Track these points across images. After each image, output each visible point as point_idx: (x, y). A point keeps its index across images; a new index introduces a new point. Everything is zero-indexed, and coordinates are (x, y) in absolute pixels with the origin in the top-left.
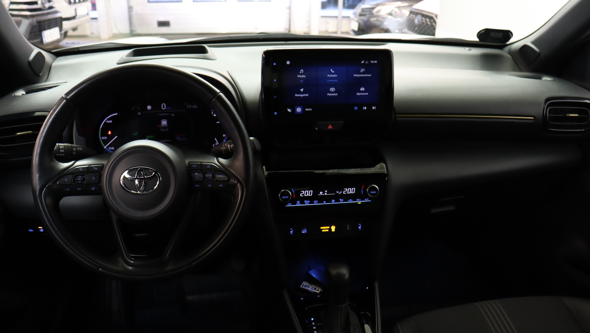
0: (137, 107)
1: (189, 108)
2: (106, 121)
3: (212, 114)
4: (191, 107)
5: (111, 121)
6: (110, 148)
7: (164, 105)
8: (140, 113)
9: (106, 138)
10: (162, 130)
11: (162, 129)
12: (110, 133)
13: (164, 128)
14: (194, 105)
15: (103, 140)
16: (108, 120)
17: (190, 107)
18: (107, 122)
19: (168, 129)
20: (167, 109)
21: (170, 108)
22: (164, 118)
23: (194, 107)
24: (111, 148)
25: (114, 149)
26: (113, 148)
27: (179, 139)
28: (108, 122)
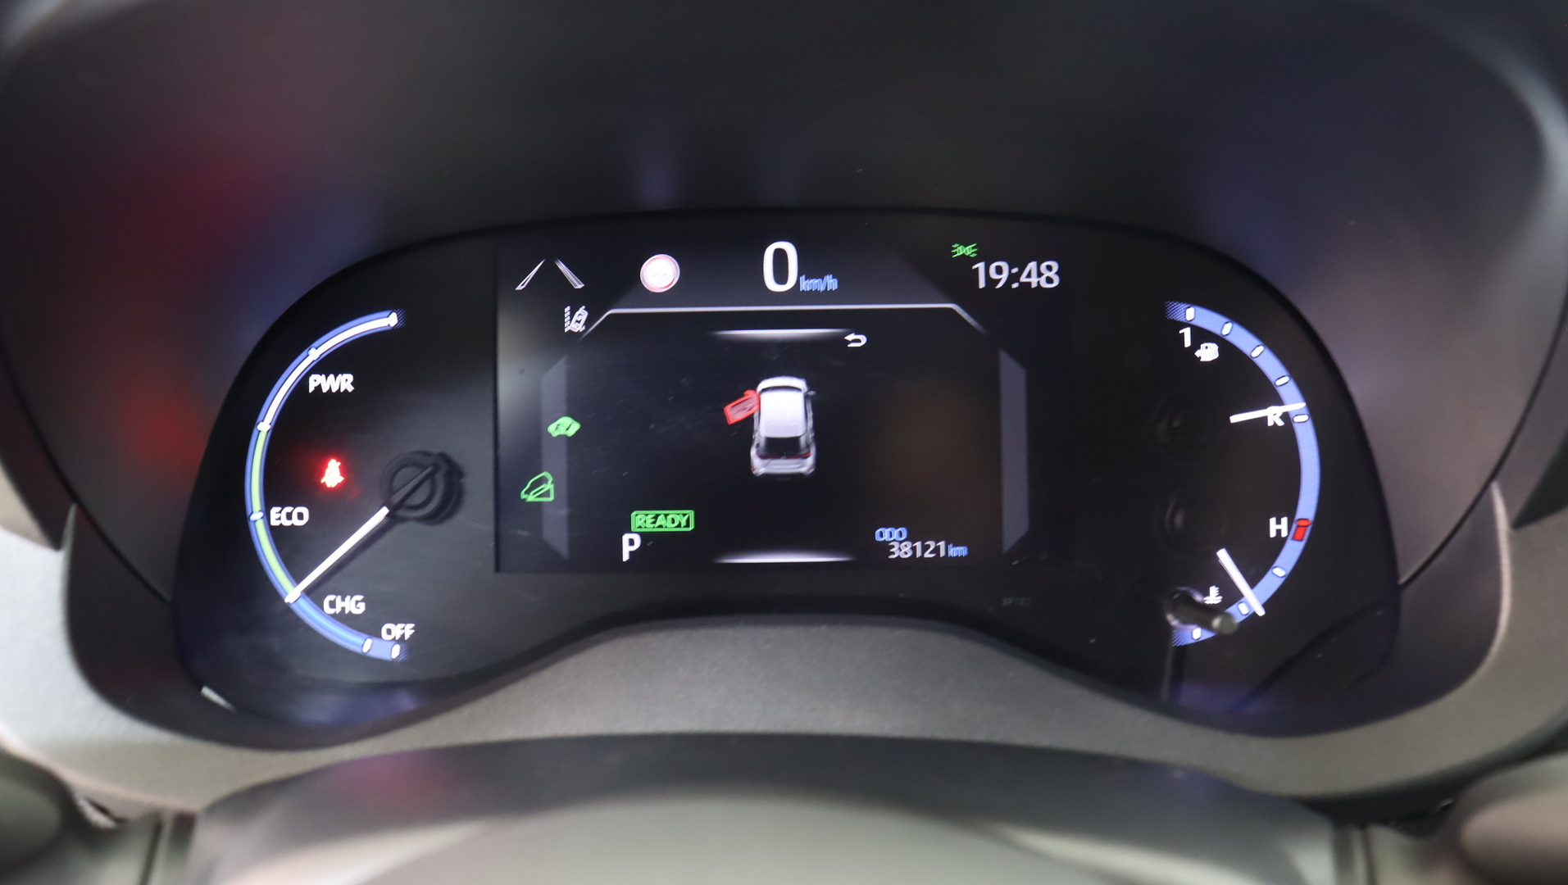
0: (562, 267)
1: (991, 282)
2: (303, 381)
3: (1188, 343)
4: (1013, 278)
5: (344, 382)
6: (332, 604)
7: (780, 256)
8: (582, 314)
9: (297, 516)
10: (760, 466)
11: (762, 457)
12: (333, 475)
13: (781, 447)
14: (1032, 265)
15: (279, 535)
16: (325, 366)
17: (1004, 277)
18: (315, 381)
19: (810, 461)
20: (806, 285)
21: (831, 283)
22: (784, 359)
23: (1034, 281)
24: (339, 604)
25: (362, 607)
26: (354, 605)
27: (902, 550)
28: (319, 388)
